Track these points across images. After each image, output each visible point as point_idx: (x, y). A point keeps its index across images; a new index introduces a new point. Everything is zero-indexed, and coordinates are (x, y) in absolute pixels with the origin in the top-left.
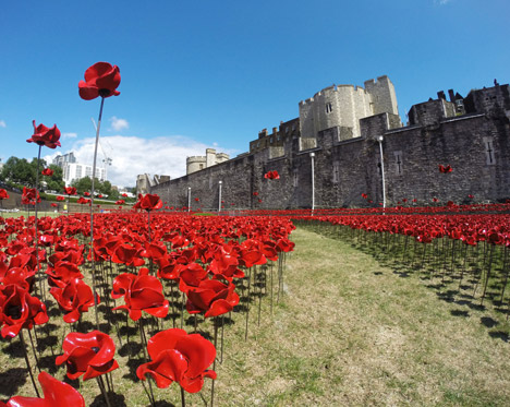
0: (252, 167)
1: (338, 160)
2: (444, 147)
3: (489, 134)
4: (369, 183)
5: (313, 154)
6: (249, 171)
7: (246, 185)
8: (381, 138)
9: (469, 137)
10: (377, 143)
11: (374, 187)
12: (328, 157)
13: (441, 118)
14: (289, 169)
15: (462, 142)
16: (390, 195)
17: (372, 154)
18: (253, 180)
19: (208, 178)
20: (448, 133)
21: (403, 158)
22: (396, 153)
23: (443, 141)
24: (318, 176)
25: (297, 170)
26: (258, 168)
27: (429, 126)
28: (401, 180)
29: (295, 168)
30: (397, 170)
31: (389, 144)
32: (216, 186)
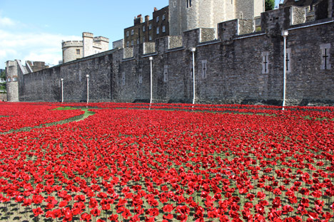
0: (111, 64)
1: (168, 64)
2: (234, 58)
3: (267, 49)
4: (186, 83)
5: (151, 58)
6: (109, 68)
7: (107, 80)
8: (194, 49)
9: (252, 52)
10: (191, 53)
11: (188, 87)
12: (162, 61)
13: (235, 36)
14: (136, 68)
15: (247, 55)
16: (198, 93)
17: (188, 61)
18: (112, 76)
19: (78, 71)
20: (237, 48)
21: (207, 66)
22: (203, 62)
23: (233, 54)
24: (154, 76)
25: (141, 70)
26: (116, 66)
27: (226, 41)
28: (205, 82)
29: (140, 68)
30: (203, 75)
31: (199, 54)
32: (84, 78)
